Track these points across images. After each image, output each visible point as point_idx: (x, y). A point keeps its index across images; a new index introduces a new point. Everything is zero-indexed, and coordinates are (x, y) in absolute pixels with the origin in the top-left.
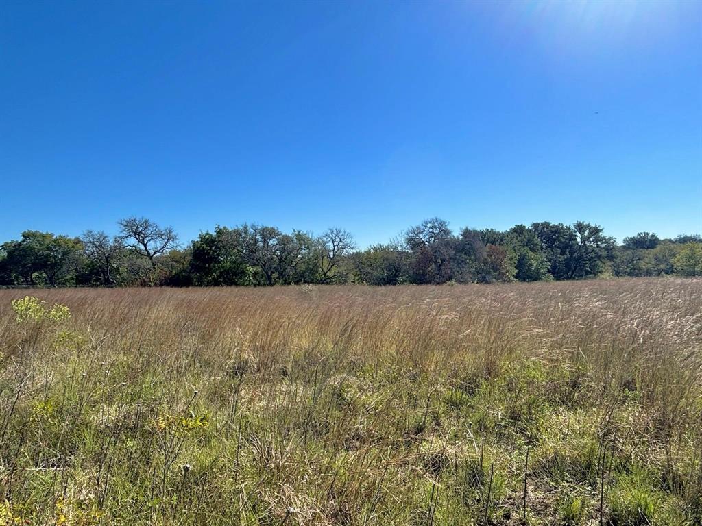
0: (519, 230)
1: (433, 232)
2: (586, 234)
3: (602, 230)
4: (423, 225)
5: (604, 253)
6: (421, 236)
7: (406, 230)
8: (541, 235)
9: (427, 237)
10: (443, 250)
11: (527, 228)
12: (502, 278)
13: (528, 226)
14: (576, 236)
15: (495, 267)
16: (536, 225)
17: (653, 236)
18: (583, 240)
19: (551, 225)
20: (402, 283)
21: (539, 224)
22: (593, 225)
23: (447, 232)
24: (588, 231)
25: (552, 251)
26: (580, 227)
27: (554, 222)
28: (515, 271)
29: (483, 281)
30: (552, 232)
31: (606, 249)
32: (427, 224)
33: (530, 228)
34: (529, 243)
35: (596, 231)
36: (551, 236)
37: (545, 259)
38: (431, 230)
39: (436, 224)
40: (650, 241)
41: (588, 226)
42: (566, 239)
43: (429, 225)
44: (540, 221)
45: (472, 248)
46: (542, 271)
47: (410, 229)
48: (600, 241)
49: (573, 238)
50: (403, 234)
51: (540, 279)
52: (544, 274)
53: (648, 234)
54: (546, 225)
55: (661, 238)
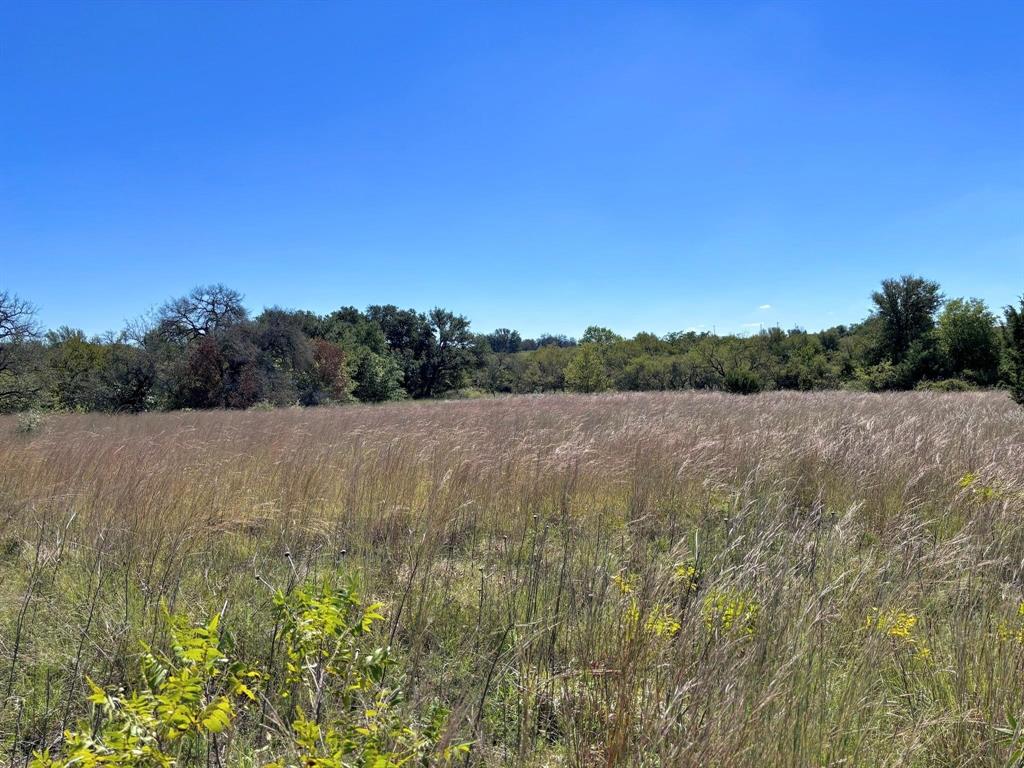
0: (348, 316)
1: (213, 311)
2: (447, 327)
3: (468, 323)
4: (193, 297)
5: (473, 359)
6: (192, 317)
7: (161, 304)
8: (384, 325)
9: (202, 320)
10: (239, 346)
11: (360, 313)
12: (337, 395)
13: (362, 310)
14: (434, 330)
15: (327, 378)
16: (375, 310)
17: (514, 334)
18: (444, 338)
19: (398, 310)
20: (154, 406)
21: (379, 308)
22: (456, 315)
23: (240, 313)
24: (449, 324)
25: (402, 353)
26: (439, 317)
27: (403, 306)
28: (354, 385)
29: (309, 401)
30: (400, 322)
31: (474, 351)
32: (202, 295)
33: (365, 314)
34: (368, 339)
35: (461, 324)
36: (399, 329)
37: (396, 366)
38: (210, 307)
39: (219, 296)
40: (511, 342)
41: (450, 316)
42: (420, 335)
43: (206, 298)
44: (382, 304)
45: (289, 344)
46: (390, 384)
47: (170, 303)
48: (466, 339)
49: (428, 333)
50: (155, 311)
51: (389, 398)
52: (393, 389)
53: (508, 331)
54: (390, 310)
55: (524, 337)
